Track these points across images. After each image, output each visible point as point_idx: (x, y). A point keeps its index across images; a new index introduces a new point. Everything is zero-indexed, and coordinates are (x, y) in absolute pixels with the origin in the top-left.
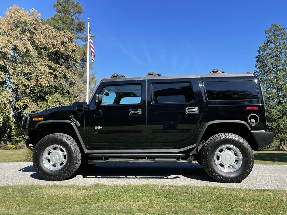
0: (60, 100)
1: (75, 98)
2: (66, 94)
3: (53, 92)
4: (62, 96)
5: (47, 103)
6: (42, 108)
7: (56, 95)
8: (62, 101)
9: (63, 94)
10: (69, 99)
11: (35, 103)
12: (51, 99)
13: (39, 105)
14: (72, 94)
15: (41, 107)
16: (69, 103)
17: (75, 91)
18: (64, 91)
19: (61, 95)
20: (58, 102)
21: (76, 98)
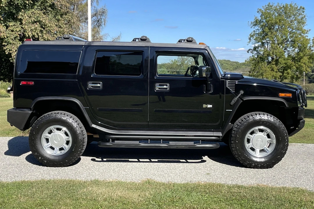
0: (42, 19)
1: (64, 16)
2: (50, 9)
3: (29, 6)
4: (44, 13)
5: (21, 24)
6: (13, 33)
7: (33, 10)
8: (44, 21)
9: (45, 9)
10: (55, 17)
11: (3, 24)
12: (27, 17)
13: (9, 28)
14: (59, 9)
15: (12, 31)
16: (56, 24)
17: (64, 4)
18: (47, 4)
19: (41, 10)
20: (38, 23)
21: (66, 15)
